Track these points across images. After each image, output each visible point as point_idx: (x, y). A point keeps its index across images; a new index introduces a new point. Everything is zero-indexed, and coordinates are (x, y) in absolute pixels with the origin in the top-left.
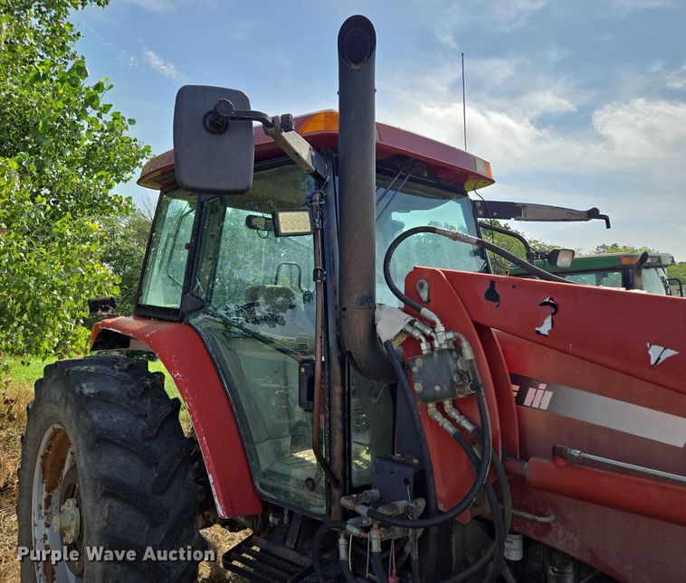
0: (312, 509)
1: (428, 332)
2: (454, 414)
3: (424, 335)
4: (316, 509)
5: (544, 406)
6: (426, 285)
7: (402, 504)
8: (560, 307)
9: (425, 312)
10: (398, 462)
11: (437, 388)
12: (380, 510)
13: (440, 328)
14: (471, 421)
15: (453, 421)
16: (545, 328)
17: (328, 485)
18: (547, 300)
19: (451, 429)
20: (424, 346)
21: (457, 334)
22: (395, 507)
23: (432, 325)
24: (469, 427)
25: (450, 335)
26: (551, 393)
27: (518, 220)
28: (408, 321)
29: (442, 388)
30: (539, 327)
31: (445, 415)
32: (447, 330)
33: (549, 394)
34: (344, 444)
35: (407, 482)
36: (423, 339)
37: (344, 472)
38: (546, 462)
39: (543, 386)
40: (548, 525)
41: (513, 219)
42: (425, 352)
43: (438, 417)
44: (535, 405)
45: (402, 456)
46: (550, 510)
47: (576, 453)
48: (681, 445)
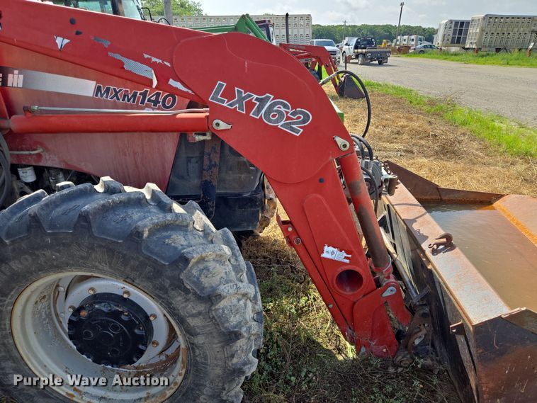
5: (20, 85)
33: (21, 77)
39: (16, 72)
40: (40, 155)
44: (15, 85)
48: (91, 95)
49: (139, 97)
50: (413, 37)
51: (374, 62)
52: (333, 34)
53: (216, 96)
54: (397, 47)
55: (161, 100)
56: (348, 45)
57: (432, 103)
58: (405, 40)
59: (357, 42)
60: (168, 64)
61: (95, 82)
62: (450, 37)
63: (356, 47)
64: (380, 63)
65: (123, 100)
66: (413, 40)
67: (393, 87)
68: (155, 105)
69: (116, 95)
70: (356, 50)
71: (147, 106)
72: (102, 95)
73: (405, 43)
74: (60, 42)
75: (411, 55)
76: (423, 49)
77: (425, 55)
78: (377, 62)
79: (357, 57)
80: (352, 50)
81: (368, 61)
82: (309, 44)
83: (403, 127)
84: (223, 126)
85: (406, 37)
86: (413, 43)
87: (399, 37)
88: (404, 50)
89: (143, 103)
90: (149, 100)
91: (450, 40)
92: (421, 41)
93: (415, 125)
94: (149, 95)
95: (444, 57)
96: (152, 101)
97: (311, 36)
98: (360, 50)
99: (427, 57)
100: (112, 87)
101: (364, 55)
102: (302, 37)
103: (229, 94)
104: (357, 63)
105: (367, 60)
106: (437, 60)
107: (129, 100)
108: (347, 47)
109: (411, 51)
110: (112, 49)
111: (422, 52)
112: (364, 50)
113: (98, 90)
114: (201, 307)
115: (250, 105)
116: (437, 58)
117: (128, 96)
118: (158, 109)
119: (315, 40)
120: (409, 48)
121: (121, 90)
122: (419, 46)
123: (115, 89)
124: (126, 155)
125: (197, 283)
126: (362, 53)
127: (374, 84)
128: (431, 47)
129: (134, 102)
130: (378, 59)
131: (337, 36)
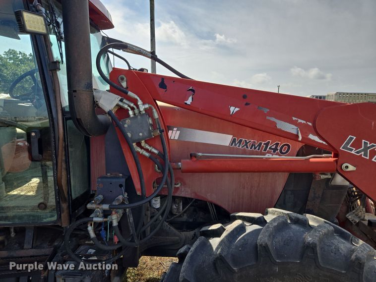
0: (45, 220)
1: (132, 105)
2: (147, 147)
3: (129, 106)
4: (47, 219)
5: (176, 138)
6: (125, 78)
7: (121, 197)
8: (196, 92)
9: (130, 94)
10: (110, 178)
11: (141, 134)
12: (114, 203)
13: (140, 103)
14: (156, 149)
15: (147, 150)
16: (189, 102)
17: (58, 203)
18: (191, 88)
19: (147, 154)
20: (131, 113)
21: (150, 105)
22: (118, 200)
23: (135, 102)
24: (156, 152)
25: (147, 106)
26: (179, 132)
27: (124, 51)
28: (119, 99)
29: (143, 133)
30: (186, 101)
31: (142, 148)
32: (144, 104)
33: (178, 132)
34: (68, 177)
35: (121, 186)
36: (130, 109)
37: (68, 192)
38: (188, 160)
39: (175, 129)
40: (178, 188)
41: (121, 50)
42: (132, 116)
43: (139, 149)
44: (172, 138)
45: (111, 174)
46: (179, 181)
47: (200, 154)
48: (228, 145)
49: (263, 146)
53: (347, 146)
55: (279, 148)
60: (310, 124)
61: (232, 136)
65: (251, 148)
68: (274, 152)
69: (246, 145)
71: (269, 152)
72: (235, 145)
74: (233, 109)
84: (351, 168)
89: (265, 150)
90: (270, 148)
94: (271, 144)
96: (273, 149)
100: (244, 139)
107: (255, 148)
113: (234, 141)
117: (255, 145)
118: (276, 154)
121: (250, 141)
123: (246, 141)
124: (244, 188)
129: (259, 149)
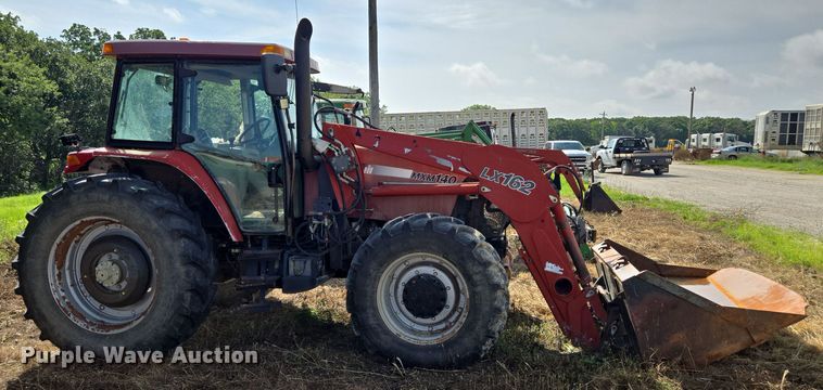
0: (276, 231)
3: (335, 149)
5: (370, 172)
6: (333, 130)
8: (382, 138)
9: (336, 140)
11: (343, 168)
13: (342, 146)
15: (347, 179)
16: (376, 145)
18: (379, 136)
19: (347, 182)
20: (336, 153)
21: (349, 148)
23: (339, 146)
24: (353, 180)
28: (329, 144)
31: (344, 177)
32: (345, 147)
33: (372, 169)
35: (329, 204)
38: (377, 187)
39: (370, 166)
40: (372, 212)
42: (337, 156)
43: (342, 179)
44: (367, 172)
45: (322, 197)
47: (385, 183)
48: (410, 177)
49: (436, 178)
50: (718, 135)
51: (646, 171)
52: (585, 133)
53: (484, 175)
54: (691, 151)
55: (448, 179)
56: (607, 148)
57: (715, 218)
58: (705, 140)
59: (618, 144)
60: (460, 160)
62: (777, 136)
63: (617, 151)
64: (658, 173)
65: (427, 180)
66: (718, 140)
67: (666, 202)
68: (444, 182)
69: (423, 177)
70: (617, 155)
72: (415, 177)
73: (706, 144)
74: (407, 150)
75: (714, 162)
76: (734, 153)
77: (738, 161)
78: (652, 171)
79: (619, 164)
80: (611, 155)
81: (638, 170)
82: (544, 148)
83: (663, 241)
84: (487, 190)
85: (706, 135)
86: (720, 144)
87: (694, 136)
88: (702, 155)
89: (437, 181)
90: (441, 180)
91: (777, 140)
92: (732, 141)
93: (681, 239)
94: (442, 176)
95: (769, 164)
96: (443, 180)
97: (546, 137)
98: (623, 155)
99: (742, 165)
100: (421, 173)
101: (629, 161)
102: (534, 138)
103: (490, 174)
104: (620, 173)
105: (635, 169)
106: (756, 169)
107: (430, 180)
108: (603, 151)
109: (714, 156)
110: (432, 153)
111: (732, 157)
112: (629, 155)
113: (414, 174)
114: (481, 269)
115: (502, 179)
116: (757, 166)
117: (430, 177)
119: (552, 142)
120: (711, 151)
121: (426, 174)
122: (727, 149)
123: (423, 174)
125: (479, 256)
126: (626, 159)
127: (638, 198)
128: (747, 149)
129: (433, 180)
130: (652, 167)
131: (593, 134)
